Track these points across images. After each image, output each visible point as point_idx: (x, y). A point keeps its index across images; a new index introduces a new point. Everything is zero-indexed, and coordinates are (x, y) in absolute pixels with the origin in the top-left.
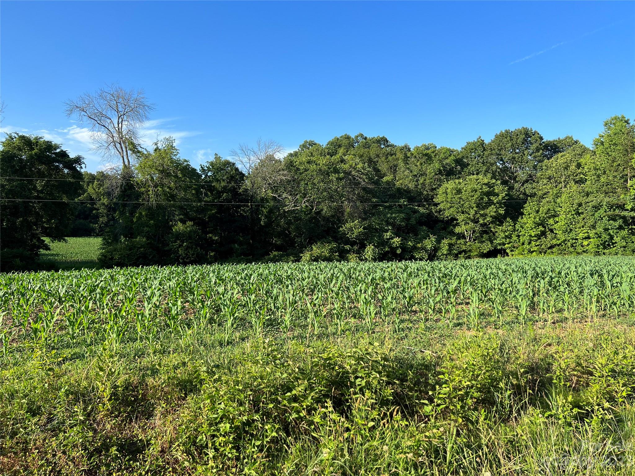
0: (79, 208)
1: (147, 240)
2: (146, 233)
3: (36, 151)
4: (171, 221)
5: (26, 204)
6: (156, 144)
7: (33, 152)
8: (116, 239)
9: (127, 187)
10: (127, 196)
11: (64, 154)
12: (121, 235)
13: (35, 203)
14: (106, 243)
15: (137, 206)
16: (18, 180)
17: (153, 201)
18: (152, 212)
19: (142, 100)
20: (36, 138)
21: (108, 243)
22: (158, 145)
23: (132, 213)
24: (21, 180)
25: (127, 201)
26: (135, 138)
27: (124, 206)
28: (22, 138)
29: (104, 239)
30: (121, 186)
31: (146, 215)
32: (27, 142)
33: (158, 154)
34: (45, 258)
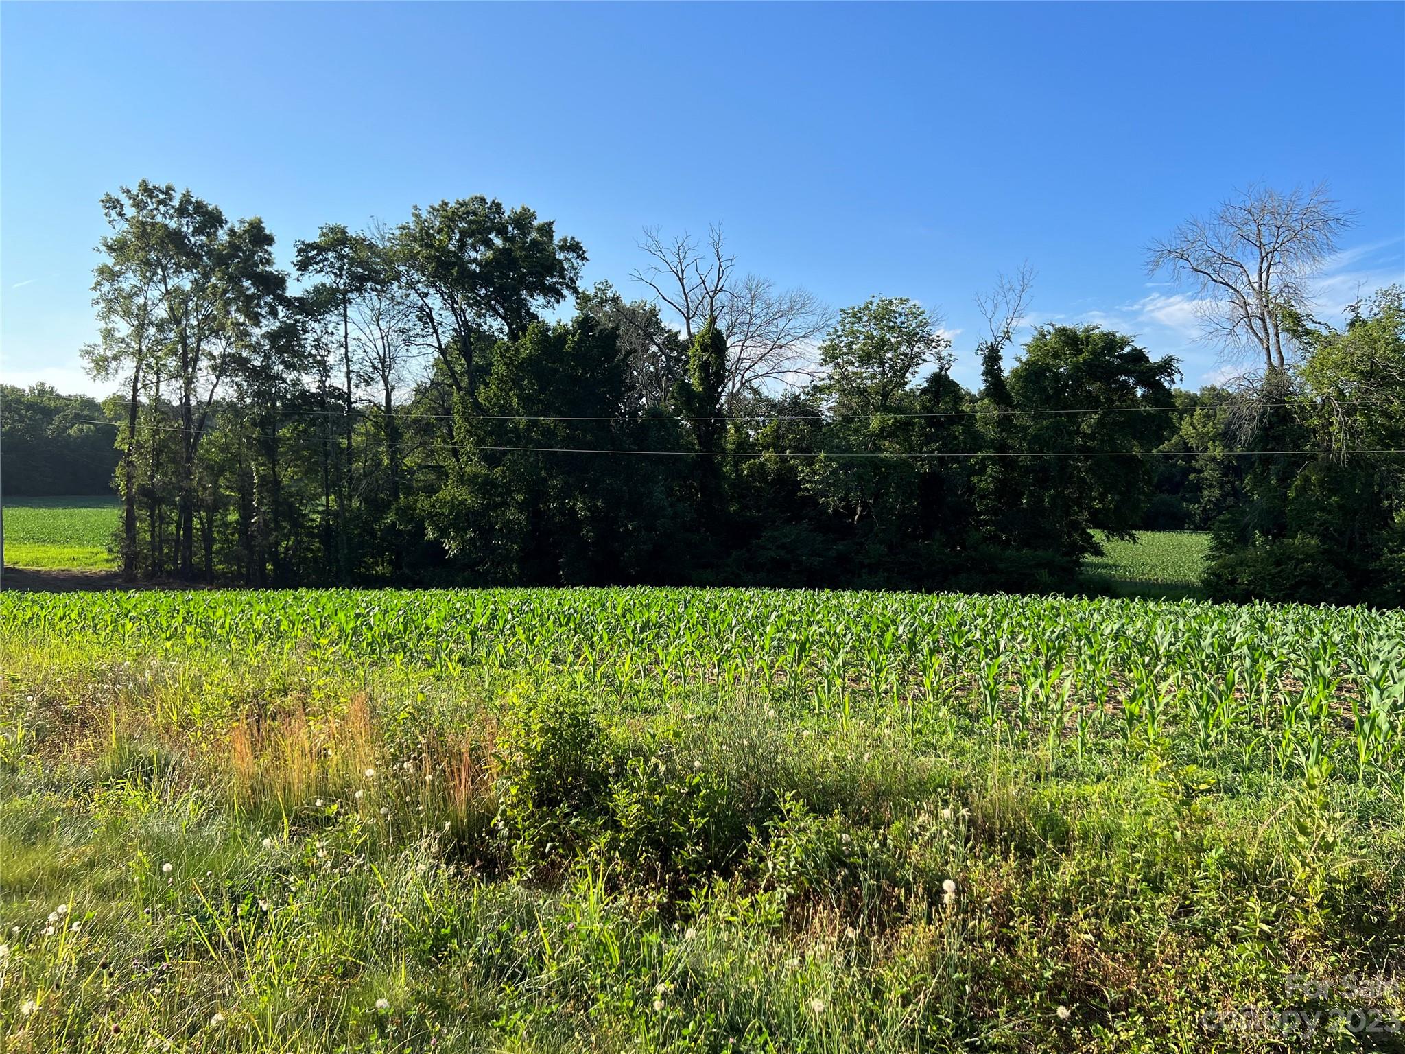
0: (1162, 468)
1: (1323, 542)
2: (1320, 525)
3: (1085, 354)
4: (1388, 497)
5: (1062, 463)
6: (1353, 309)
7: (1081, 358)
8: (1244, 539)
9: (1274, 419)
10: (1274, 438)
11: (1138, 357)
12: (1254, 528)
13: (1078, 460)
14: (1220, 546)
15: (1297, 462)
16: (1051, 416)
17: (1340, 449)
18: (1335, 477)
19: (1321, 207)
20: (1087, 330)
21: (1225, 545)
22: (1360, 310)
23: (1285, 478)
24: (1056, 415)
25: (1272, 449)
26: (1300, 302)
27: (1266, 461)
28: (1062, 332)
29: (1217, 537)
30: (1262, 415)
31: (1321, 484)
32: (1069, 339)
33: (1359, 331)
34: (1091, 571)
